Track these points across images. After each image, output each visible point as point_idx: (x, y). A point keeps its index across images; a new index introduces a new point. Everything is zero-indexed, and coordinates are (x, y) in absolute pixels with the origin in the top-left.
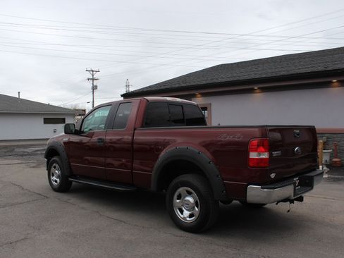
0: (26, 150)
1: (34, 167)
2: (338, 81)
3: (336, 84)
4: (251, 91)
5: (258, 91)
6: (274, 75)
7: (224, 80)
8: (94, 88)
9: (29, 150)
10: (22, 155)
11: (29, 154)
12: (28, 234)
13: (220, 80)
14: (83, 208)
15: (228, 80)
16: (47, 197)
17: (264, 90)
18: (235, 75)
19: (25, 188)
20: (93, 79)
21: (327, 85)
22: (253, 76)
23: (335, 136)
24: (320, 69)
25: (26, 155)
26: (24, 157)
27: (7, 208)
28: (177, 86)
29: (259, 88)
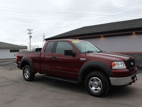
0: (4, 63)
1: (9, 70)
2: (135, 33)
3: (134, 34)
4: (100, 37)
5: (102, 37)
6: (109, 30)
7: (88, 33)
8: (31, 37)
9: (5, 63)
10: (3, 65)
11: (5, 65)
12: (15, 98)
13: (86, 33)
14: (36, 86)
15: (90, 33)
16: (19, 82)
17: (105, 36)
18: (92, 30)
19: (8, 79)
20: (30, 33)
21: (131, 34)
22: (100, 31)
23: (134, 55)
24: (128, 28)
25: (4, 65)
26: (4, 66)
27: (3, 87)
28: (68, 35)
29: (103, 36)
